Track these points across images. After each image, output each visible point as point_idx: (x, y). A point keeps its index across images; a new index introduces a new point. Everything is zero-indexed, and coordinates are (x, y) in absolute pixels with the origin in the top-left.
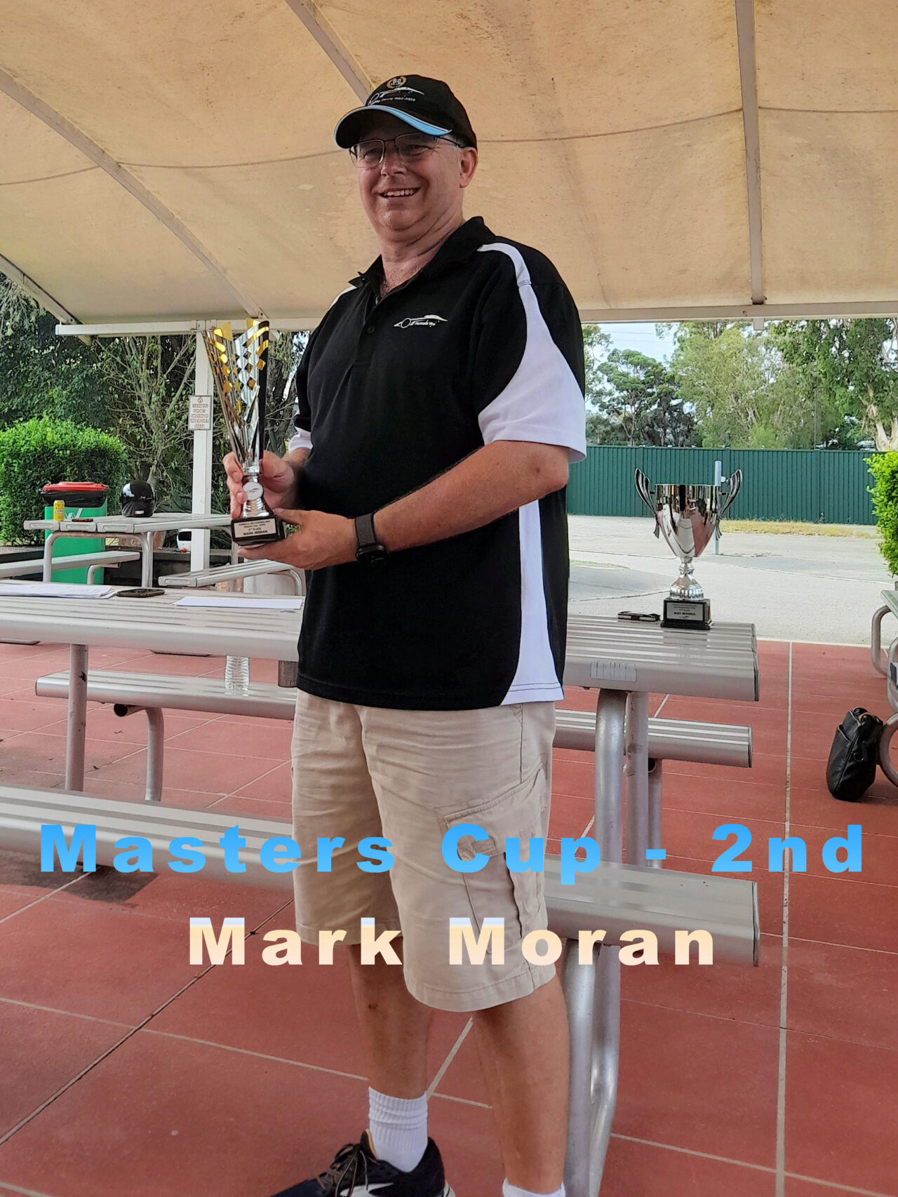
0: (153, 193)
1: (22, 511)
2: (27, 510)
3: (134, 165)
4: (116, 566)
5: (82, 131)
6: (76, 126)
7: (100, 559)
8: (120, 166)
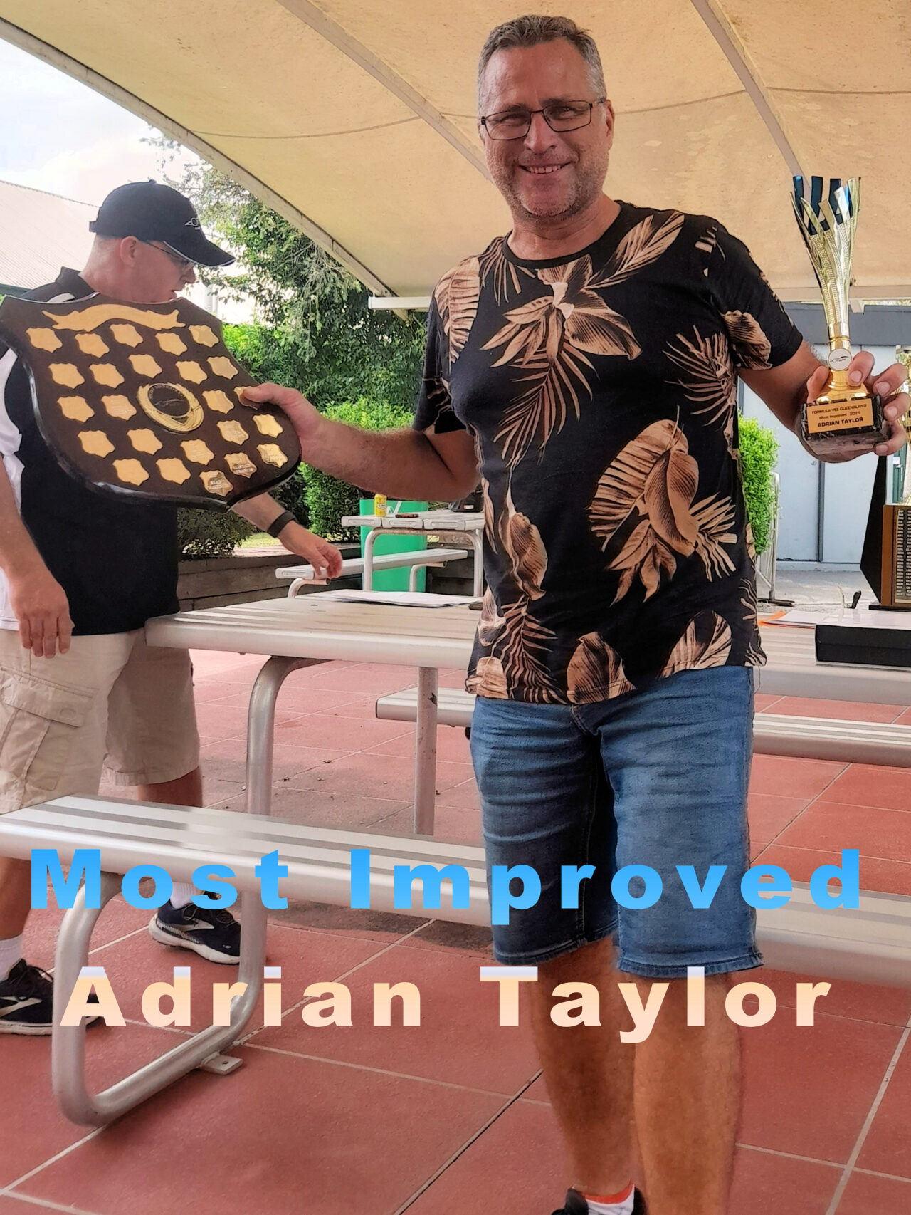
1: (334, 504)
2: (340, 503)
3: (459, 115)
4: (442, 565)
5: (401, 76)
6: (395, 70)
7: (424, 558)
8: (443, 117)
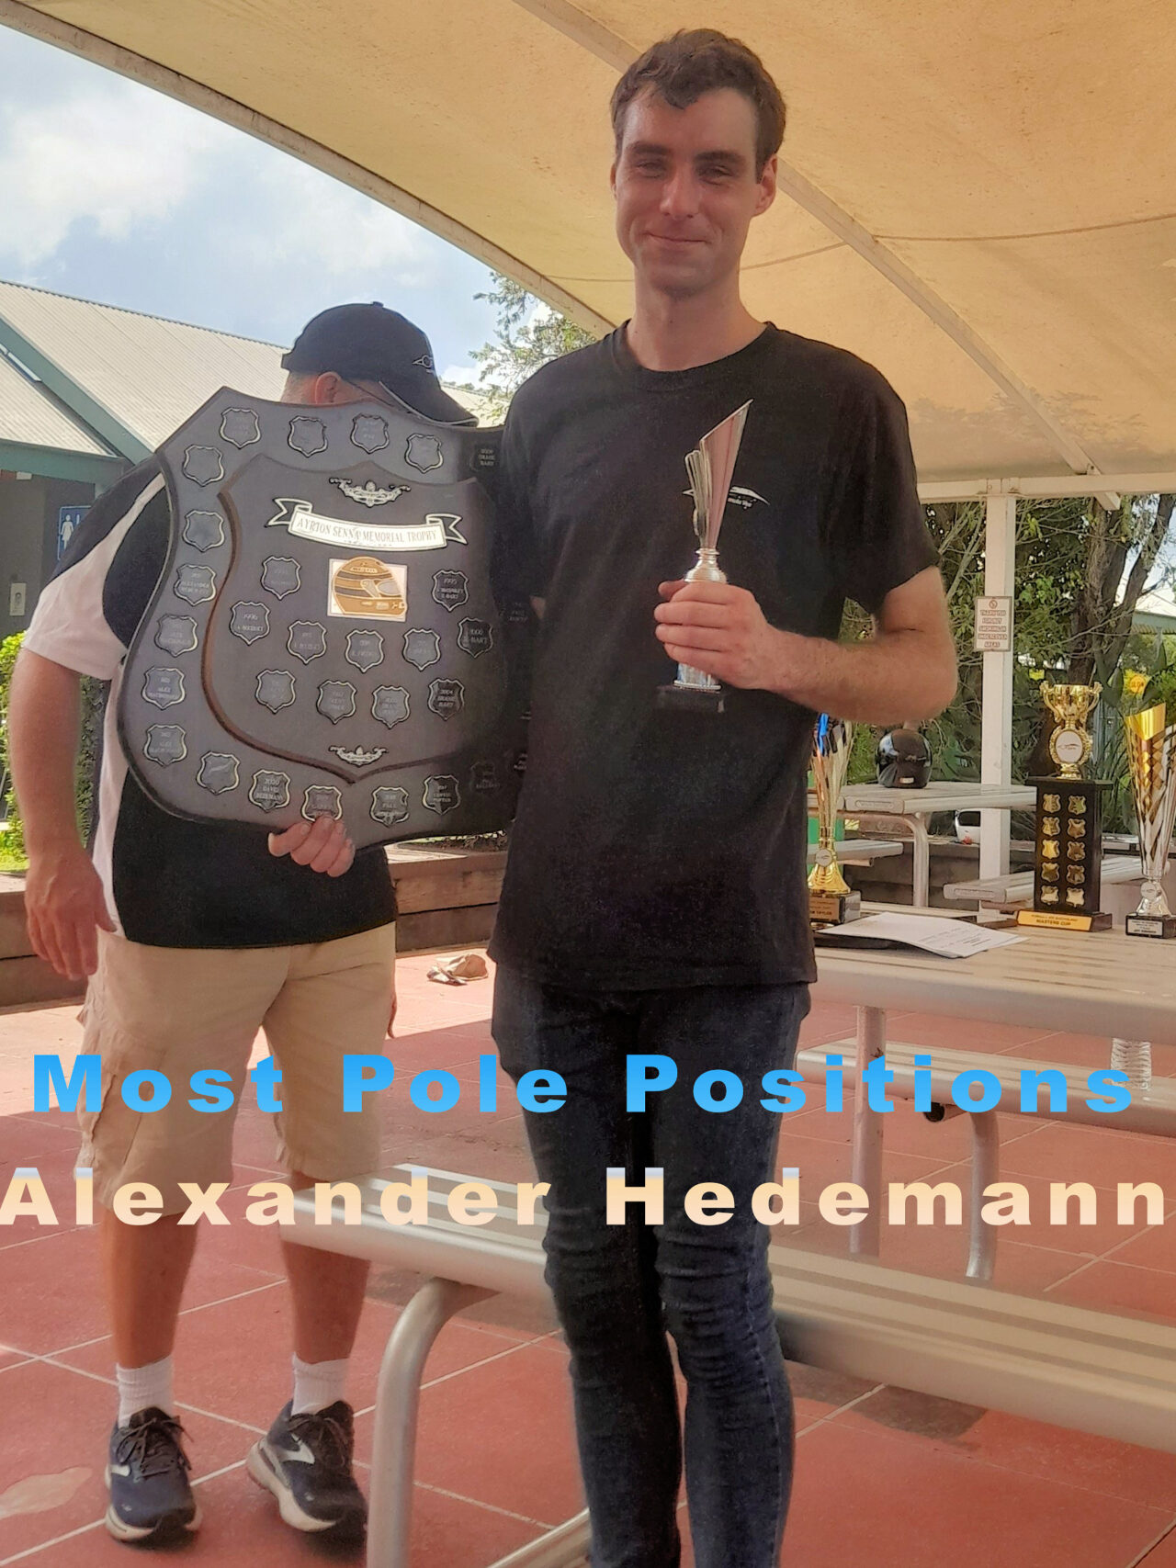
0: (926, 282)
3: (898, 238)
5: (821, 188)
6: (814, 183)
8: (877, 241)
